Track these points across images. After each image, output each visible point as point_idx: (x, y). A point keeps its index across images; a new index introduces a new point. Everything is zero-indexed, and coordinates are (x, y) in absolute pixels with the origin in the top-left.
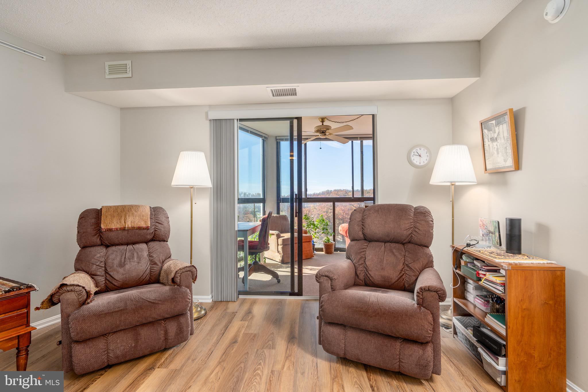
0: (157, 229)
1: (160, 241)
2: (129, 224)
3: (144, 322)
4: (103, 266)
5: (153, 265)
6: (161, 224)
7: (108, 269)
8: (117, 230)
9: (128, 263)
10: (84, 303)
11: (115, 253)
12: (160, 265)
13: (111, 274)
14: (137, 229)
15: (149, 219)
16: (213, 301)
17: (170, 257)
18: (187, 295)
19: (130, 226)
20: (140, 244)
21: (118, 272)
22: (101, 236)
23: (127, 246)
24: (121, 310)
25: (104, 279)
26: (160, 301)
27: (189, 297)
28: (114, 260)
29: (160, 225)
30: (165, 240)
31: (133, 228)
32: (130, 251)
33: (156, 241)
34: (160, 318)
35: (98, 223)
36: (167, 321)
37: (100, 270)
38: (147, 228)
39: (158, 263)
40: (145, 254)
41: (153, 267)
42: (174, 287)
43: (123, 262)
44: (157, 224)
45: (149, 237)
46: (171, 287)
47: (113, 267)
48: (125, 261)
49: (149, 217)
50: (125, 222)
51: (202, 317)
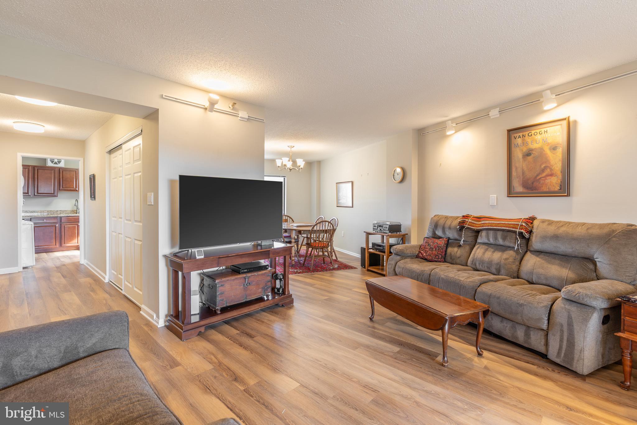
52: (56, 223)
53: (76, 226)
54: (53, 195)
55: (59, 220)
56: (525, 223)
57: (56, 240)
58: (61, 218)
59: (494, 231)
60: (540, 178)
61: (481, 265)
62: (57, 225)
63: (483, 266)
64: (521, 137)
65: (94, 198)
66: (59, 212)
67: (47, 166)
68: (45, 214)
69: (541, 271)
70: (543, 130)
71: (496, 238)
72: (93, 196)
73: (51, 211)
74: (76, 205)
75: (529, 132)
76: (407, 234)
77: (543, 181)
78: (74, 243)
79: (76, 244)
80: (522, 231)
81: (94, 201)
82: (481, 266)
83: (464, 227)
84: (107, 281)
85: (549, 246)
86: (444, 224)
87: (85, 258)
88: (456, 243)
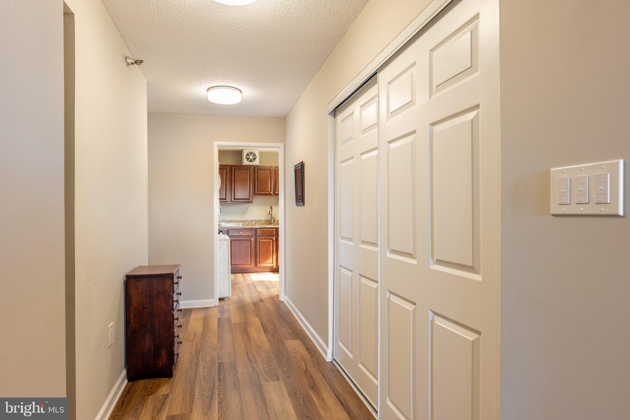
52: (251, 236)
53: (271, 241)
54: (248, 201)
55: (254, 232)
57: (252, 257)
58: (256, 229)
62: (252, 239)
65: (303, 202)
66: (254, 222)
67: (243, 164)
68: (240, 225)
72: (300, 199)
73: (246, 221)
74: (271, 214)
78: (270, 263)
79: (270, 264)
81: (301, 208)
84: (329, 359)
87: (285, 294)
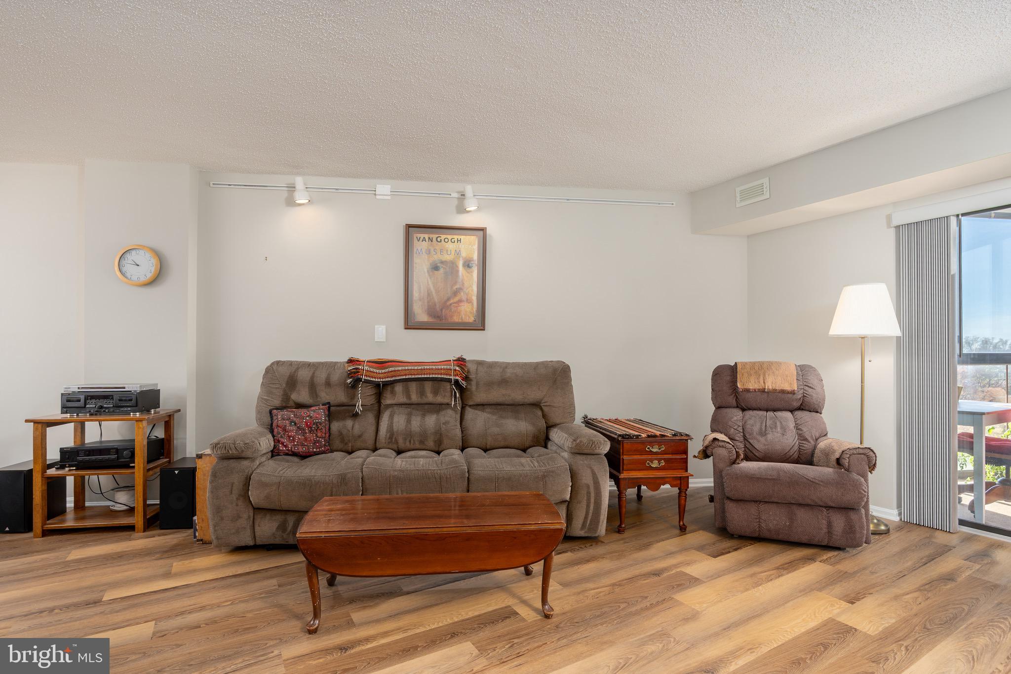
0: (806, 394)
1: (810, 411)
2: (769, 385)
3: (801, 501)
4: (741, 431)
5: (802, 440)
6: (812, 388)
7: (747, 436)
8: (755, 390)
9: (771, 432)
10: (734, 462)
11: (753, 418)
12: (813, 443)
13: (751, 441)
14: (779, 392)
15: (795, 381)
16: (901, 520)
17: (826, 435)
18: (861, 484)
19: (770, 387)
20: (783, 412)
21: (759, 441)
22: (737, 397)
23: (767, 412)
24: (774, 479)
25: (743, 446)
26: (822, 482)
27: (864, 488)
28: (753, 426)
29: (810, 390)
30: (816, 410)
31: (774, 391)
32: (771, 418)
33: (805, 410)
34: (821, 504)
35: (734, 381)
36: (830, 510)
37: (739, 435)
38: (793, 393)
39: (809, 439)
40: (792, 425)
41: (802, 443)
42: (840, 470)
43: (764, 430)
44: (806, 388)
45: (796, 404)
46: (836, 470)
47: (752, 434)
48: (766, 430)
49: (795, 378)
50: (764, 382)
51: (882, 534)
56: (458, 366)
59: (417, 382)
60: (451, 304)
61: (408, 441)
63: (412, 442)
64: (427, 240)
69: (495, 430)
70: (456, 237)
71: (422, 393)
75: (438, 236)
76: (179, 411)
77: (455, 309)
80: (457, 378)
82: (408, 443)
83: (360, 380)
85: (496, 395)
86: (313, 377)
88: (345, 410)
